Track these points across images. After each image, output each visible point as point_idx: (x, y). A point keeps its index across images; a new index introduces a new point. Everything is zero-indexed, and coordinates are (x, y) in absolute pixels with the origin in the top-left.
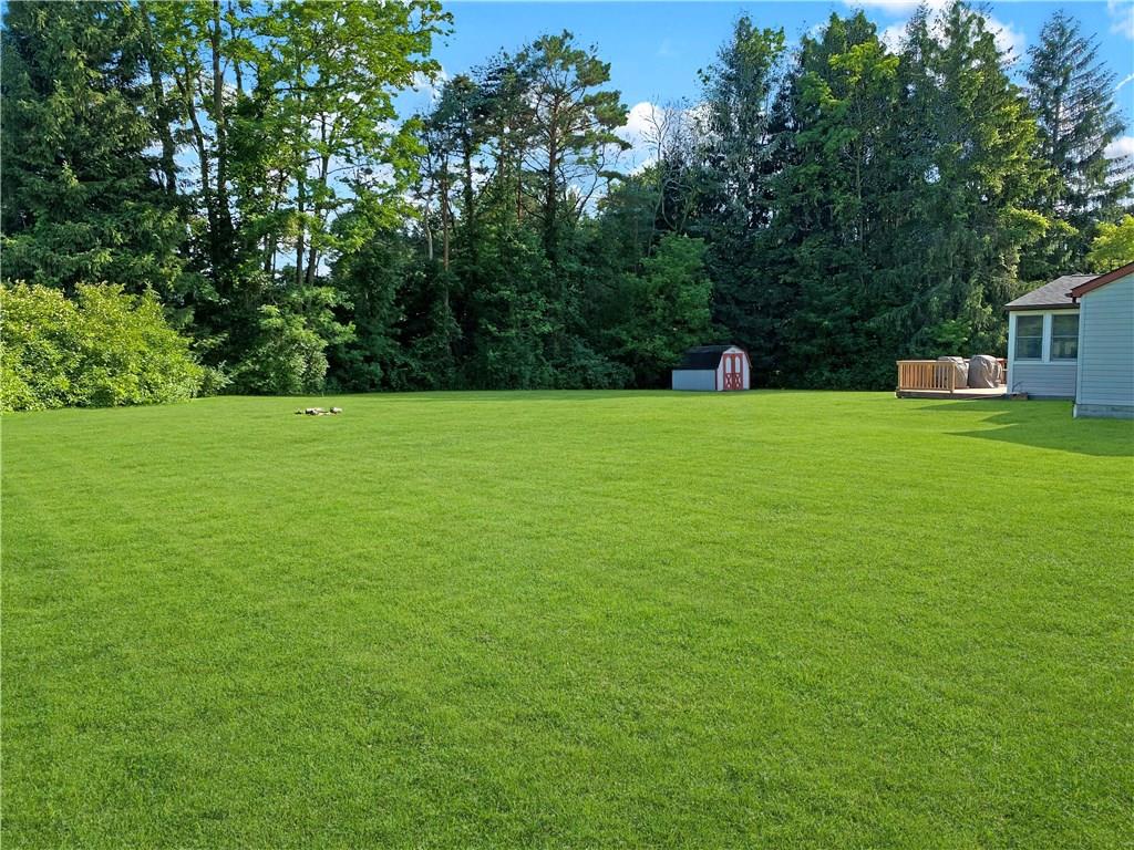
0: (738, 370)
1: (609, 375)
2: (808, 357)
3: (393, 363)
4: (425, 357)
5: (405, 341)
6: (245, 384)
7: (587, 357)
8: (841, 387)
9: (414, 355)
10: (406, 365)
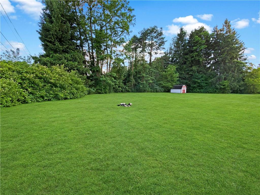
0: (184, 89)
1: (160, 90)
2: (194, 87)
3: (123, 88)
4: (129, 87)
5: (125, 84)
6: (97, 92)
7: (156, 87)
8: (201, 92)
9: (127, 86)
10: (126, 88)
